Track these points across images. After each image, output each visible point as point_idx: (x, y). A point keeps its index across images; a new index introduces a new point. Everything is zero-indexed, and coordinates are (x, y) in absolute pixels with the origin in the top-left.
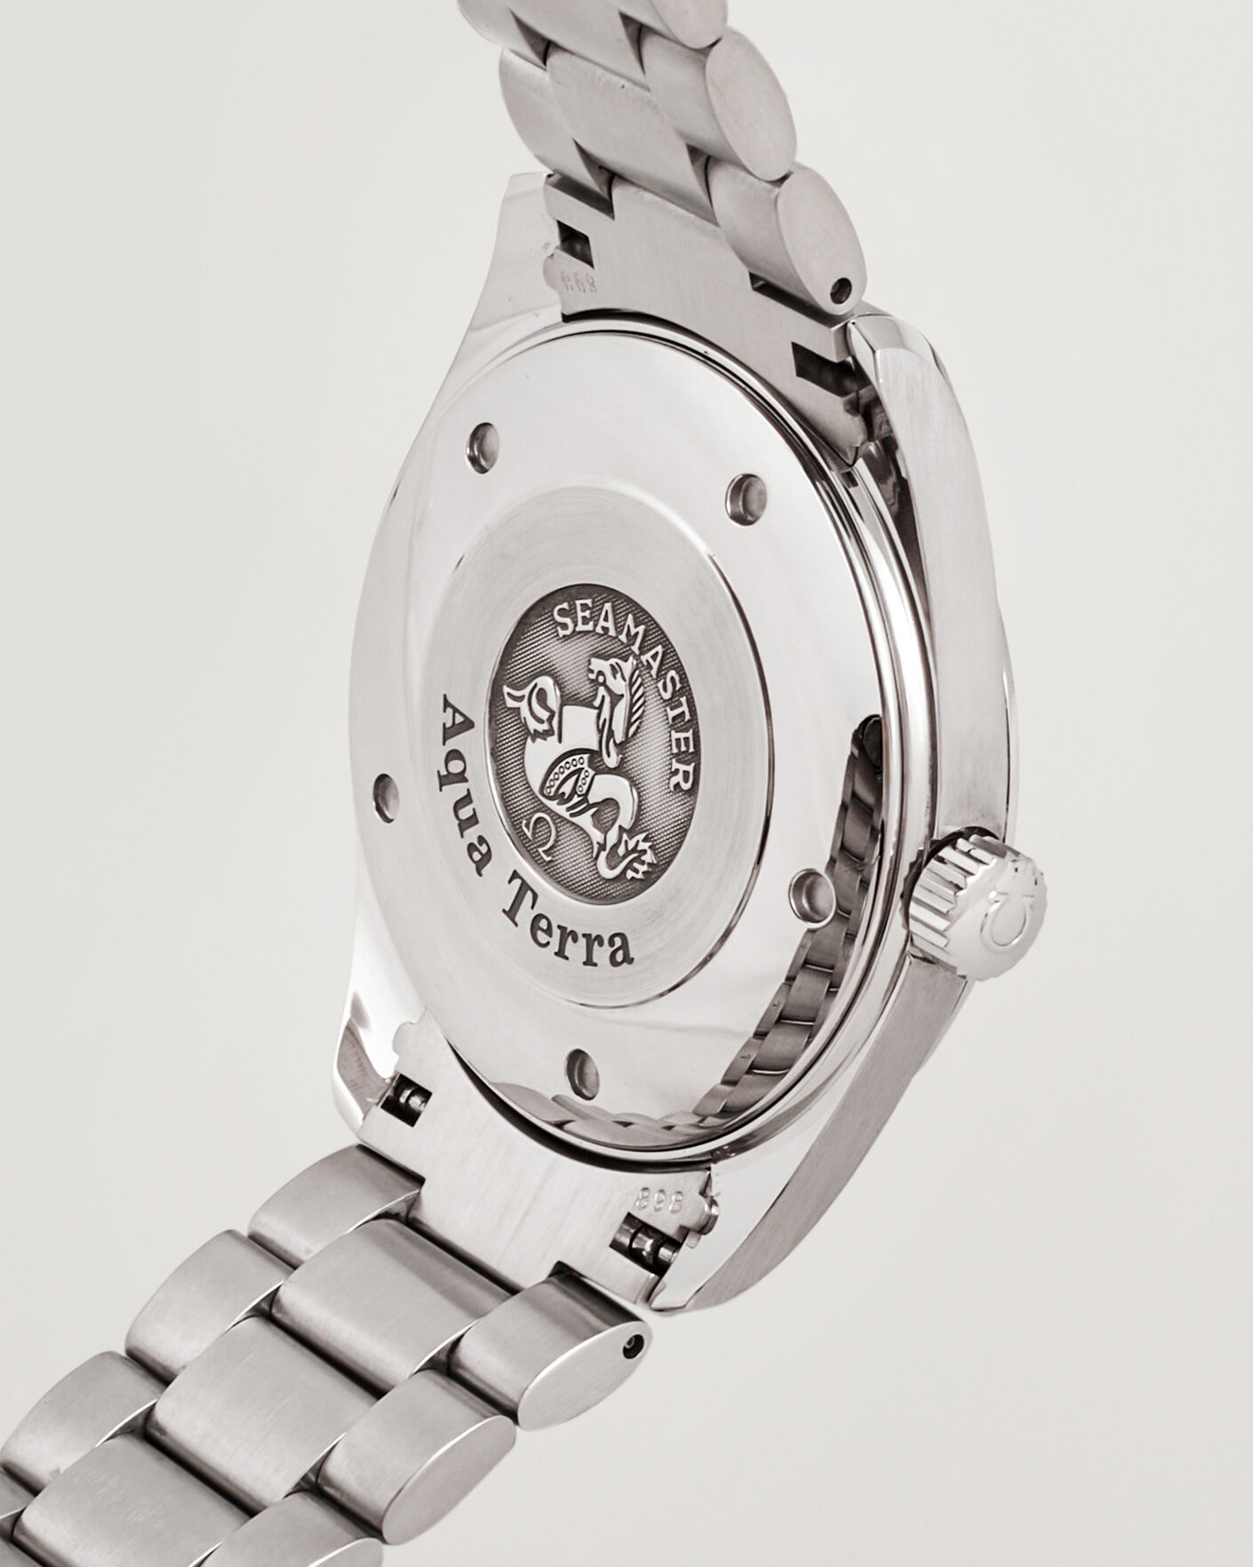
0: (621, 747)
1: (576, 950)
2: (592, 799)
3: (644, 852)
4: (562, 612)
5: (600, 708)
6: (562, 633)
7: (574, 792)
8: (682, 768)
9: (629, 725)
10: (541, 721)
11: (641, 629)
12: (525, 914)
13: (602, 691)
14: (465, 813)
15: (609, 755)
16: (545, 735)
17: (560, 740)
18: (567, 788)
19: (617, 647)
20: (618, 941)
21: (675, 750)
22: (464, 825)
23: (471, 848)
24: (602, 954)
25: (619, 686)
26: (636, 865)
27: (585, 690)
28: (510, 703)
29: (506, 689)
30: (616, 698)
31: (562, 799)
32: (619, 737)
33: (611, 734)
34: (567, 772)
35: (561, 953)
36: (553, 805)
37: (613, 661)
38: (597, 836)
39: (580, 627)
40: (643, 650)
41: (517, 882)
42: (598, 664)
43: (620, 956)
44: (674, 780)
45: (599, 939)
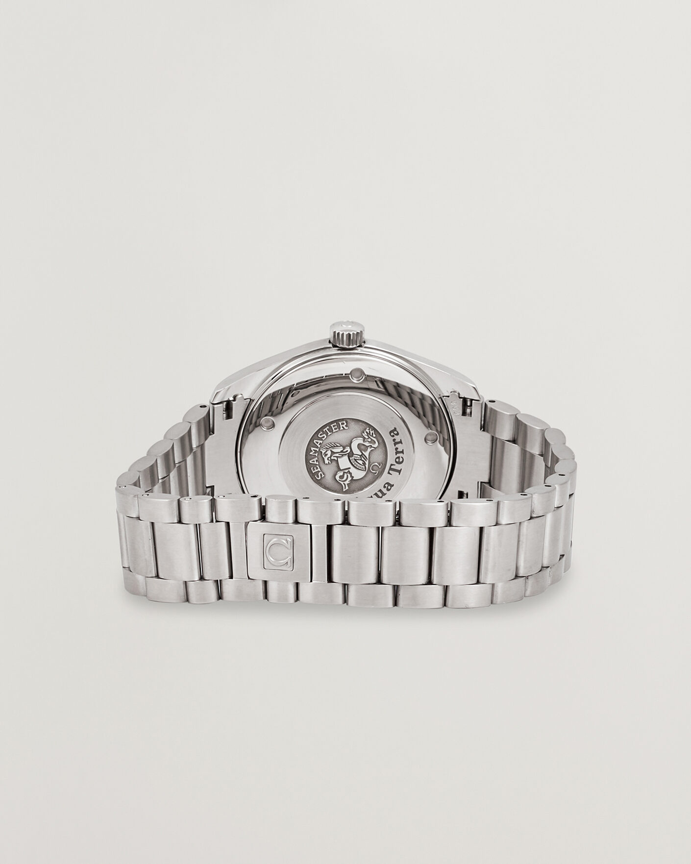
0: (344, 448)
1: (400, 447)
2: (360, 454)
3: (367, 432)
4: (318, 477)
5: (337, 457)
6: (323, 476)
7: (361, 460)
8: (341, 426)
9: (337, 446)
10: (347, 475)
11: (312, 449)
12: (397, 467)
13: (332, 458)
14: (380, 495)
15: (347, 451)
16: (351, 474)
17: (350, 468)
18: (361, 462)
19: (320, 456)
20: (392, 434)
21: (338, 430)
22: (384, 494)
23: (388, 490)
24: (398, 439)
25: (329, 453)
26: (371, 434)
27: (334, 463)
28: (347, 488)
29: (344, 490)
30: (333, 453)
31: (364, 464)
32: (341, 449)
33: (342, 451)
34: (357, 464)
35: (402, 452)
36: (367, 466)
37: (323, 456)
38: (369, 450)
39: (319, 470)
40: (317, 447)
41: (390, 472)
42: (327, 462)
43: (396, 432)
44: (345, 428)
45: (394, 440)
